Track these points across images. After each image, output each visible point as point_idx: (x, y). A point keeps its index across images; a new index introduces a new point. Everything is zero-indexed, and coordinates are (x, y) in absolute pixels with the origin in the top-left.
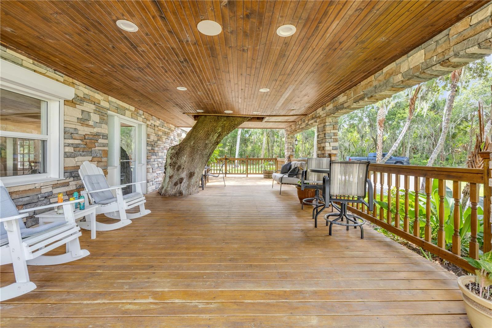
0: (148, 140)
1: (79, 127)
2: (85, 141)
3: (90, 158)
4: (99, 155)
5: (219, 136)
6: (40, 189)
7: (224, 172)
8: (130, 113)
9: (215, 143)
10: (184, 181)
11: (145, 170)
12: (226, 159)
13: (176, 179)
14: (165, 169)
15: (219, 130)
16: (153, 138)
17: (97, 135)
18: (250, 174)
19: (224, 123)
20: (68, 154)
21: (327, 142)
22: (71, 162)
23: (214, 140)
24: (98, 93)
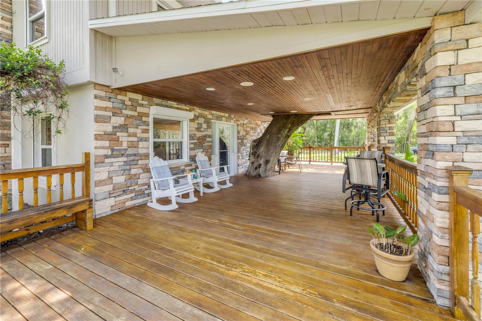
0: (239, 135)
1: (197, 133)
2: (199, 140)
3: (202, 150)
4: (206, 148)
5: (289, 131)
6: (180, 166)
7: (308, 160)
9: (286, 136)
10: (262, 166)
12: (310, 148)
13: (256, 164)
14: (249, 156)
15: (289, 126)
17: (205, 136)
18: (335, 162)
20: (192, 148)
22: (193, 153)
23: (285, 134)
24: (206, 111)
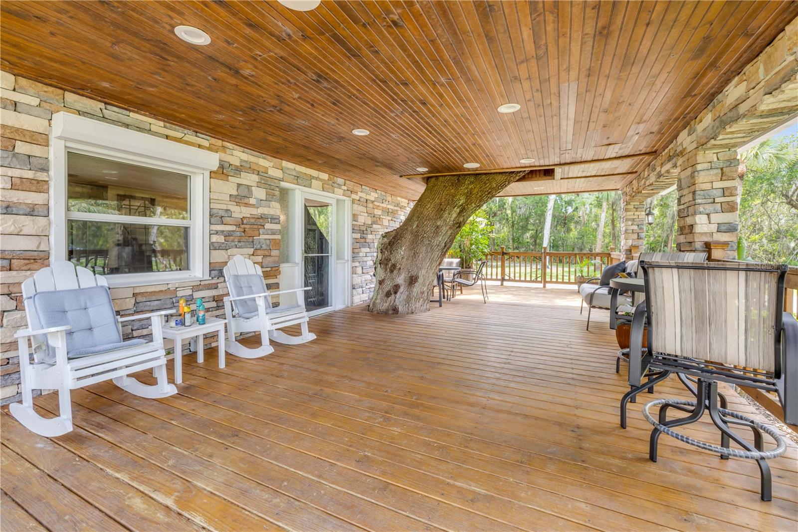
0: (354, 223)
1: (233, 208)
2: (243, 226)
3: (251, 251)
4: (264, 247)
5: (461, 212)
6: (176, 290)
7: (499, 277)
8: (321, 183)
9: (454, 225)
10: (401, 290)
11: (350, 269)
12: (504, 254)
13: (388, 286)
14: (375, 268)
15: (461, 202)
16: (363, 219)
17: (262, 217)
19: (470, 187)
20: (216, 245)
21: (700, 213)
22: (219, 256)
23: (452, 219)
24: (264, 158)
